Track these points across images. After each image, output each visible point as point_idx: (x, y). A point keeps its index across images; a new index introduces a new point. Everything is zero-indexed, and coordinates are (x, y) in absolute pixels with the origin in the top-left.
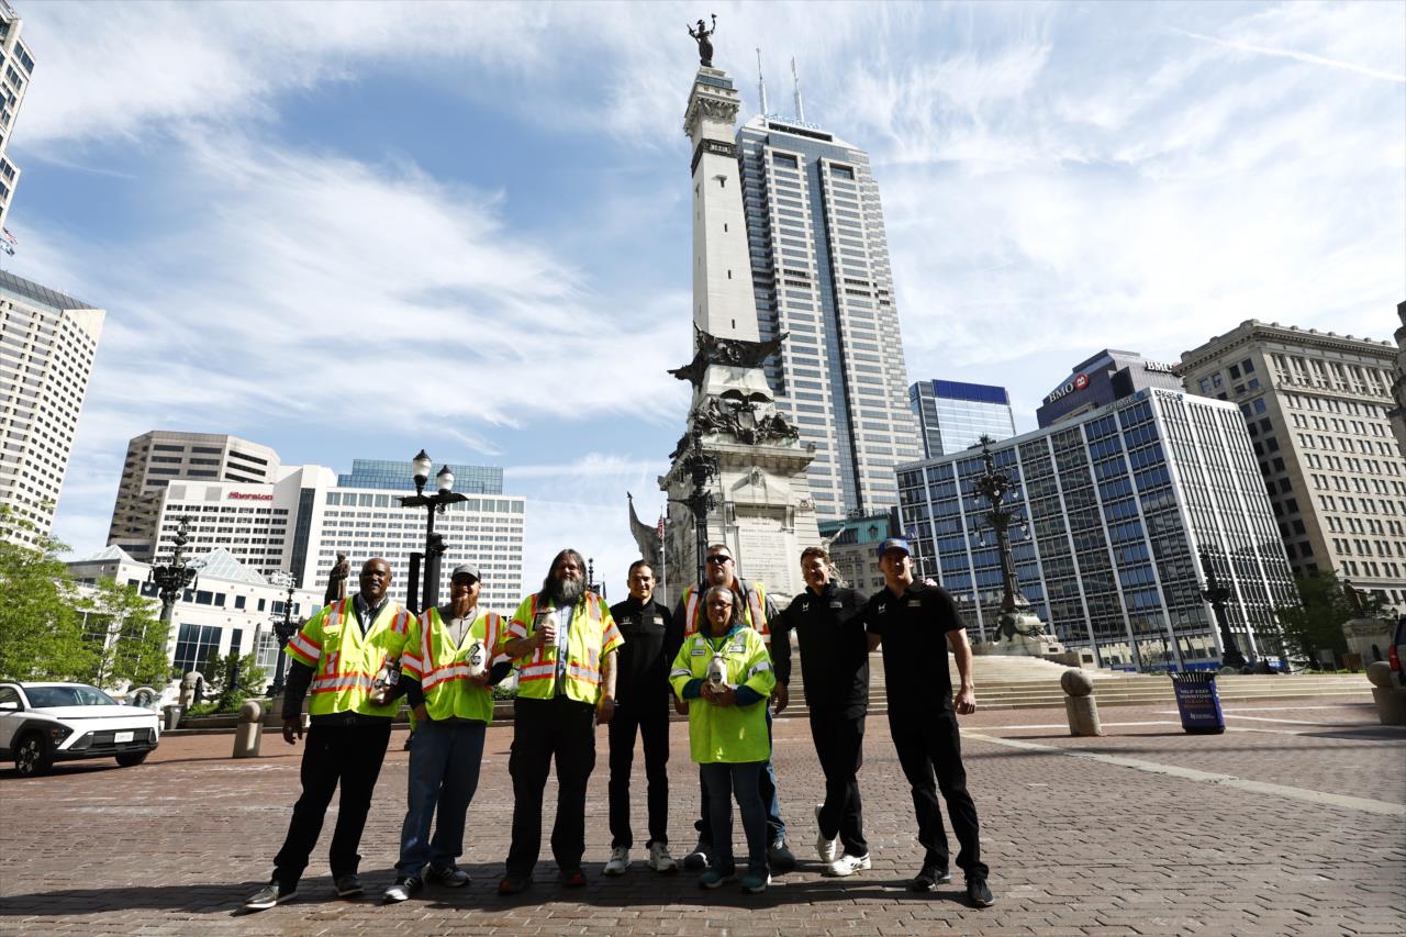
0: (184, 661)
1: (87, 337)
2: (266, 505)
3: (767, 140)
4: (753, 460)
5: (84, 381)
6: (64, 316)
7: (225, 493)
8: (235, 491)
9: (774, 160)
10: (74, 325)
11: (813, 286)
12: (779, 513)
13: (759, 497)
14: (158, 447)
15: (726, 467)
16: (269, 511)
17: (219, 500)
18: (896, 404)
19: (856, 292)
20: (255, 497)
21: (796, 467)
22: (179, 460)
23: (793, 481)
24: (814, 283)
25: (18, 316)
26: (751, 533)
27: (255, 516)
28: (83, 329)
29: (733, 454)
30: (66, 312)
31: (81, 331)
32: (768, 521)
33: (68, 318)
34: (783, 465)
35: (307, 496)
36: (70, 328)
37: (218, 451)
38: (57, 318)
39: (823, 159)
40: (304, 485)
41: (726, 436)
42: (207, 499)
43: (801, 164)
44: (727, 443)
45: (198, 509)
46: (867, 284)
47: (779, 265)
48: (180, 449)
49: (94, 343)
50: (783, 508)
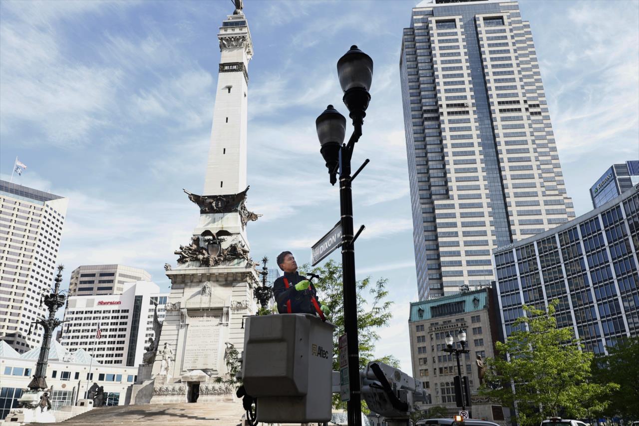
0: (4, 409)
1: (59, 215)
2: (116, 307)
3: (432, 14)
4: (209, 277)
5: (58, 239)
6: (45, 205)
7: (96, 302)
8: (101, 300)
9: (437, 26)
10: (51, 209)
11: (471, 112)
12: (217, 312)
13: (205, 303)
14: (83, 276)
15: (189, 284)
16: (119, 311)
17: (93, 307)
18: (548, 193)
19: (508, 110)
20: (111, 303)
21: (239, 279)
22: (92, 282)
23: (235, 289)
24: (471, 109)
25: (23, 208)
26: (197, 328)
27: (111, 315)
28: (56, 210)
29: (193, 275)
30: (47, 203)
31: (55, 212)
32: (210, 318)
33: (47, 206)
34: (230, 279)
35: (138, 300)
36: (49, 211)
37: (113, 274)
38: (41, 207)
39: (477, 16)
40: (137, 294)
41: (195, 263)
42: (87, 306)
43: (458, 24)
44: (194, 268)
45: (82, 313)
46: (518, 102)
47: (443, 102)
48: (93, 275)
49: (63, 218)
50: (221, 309)
